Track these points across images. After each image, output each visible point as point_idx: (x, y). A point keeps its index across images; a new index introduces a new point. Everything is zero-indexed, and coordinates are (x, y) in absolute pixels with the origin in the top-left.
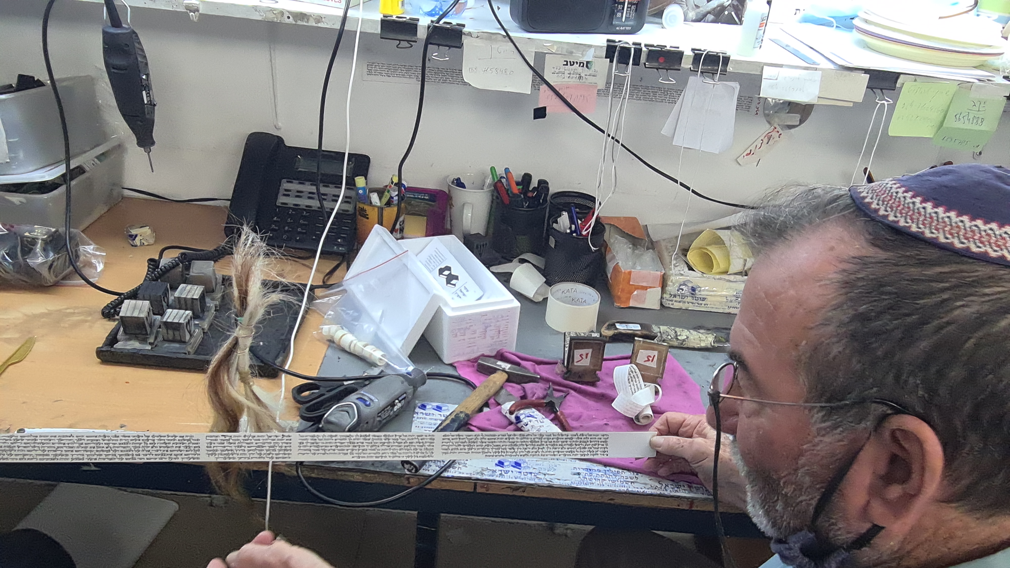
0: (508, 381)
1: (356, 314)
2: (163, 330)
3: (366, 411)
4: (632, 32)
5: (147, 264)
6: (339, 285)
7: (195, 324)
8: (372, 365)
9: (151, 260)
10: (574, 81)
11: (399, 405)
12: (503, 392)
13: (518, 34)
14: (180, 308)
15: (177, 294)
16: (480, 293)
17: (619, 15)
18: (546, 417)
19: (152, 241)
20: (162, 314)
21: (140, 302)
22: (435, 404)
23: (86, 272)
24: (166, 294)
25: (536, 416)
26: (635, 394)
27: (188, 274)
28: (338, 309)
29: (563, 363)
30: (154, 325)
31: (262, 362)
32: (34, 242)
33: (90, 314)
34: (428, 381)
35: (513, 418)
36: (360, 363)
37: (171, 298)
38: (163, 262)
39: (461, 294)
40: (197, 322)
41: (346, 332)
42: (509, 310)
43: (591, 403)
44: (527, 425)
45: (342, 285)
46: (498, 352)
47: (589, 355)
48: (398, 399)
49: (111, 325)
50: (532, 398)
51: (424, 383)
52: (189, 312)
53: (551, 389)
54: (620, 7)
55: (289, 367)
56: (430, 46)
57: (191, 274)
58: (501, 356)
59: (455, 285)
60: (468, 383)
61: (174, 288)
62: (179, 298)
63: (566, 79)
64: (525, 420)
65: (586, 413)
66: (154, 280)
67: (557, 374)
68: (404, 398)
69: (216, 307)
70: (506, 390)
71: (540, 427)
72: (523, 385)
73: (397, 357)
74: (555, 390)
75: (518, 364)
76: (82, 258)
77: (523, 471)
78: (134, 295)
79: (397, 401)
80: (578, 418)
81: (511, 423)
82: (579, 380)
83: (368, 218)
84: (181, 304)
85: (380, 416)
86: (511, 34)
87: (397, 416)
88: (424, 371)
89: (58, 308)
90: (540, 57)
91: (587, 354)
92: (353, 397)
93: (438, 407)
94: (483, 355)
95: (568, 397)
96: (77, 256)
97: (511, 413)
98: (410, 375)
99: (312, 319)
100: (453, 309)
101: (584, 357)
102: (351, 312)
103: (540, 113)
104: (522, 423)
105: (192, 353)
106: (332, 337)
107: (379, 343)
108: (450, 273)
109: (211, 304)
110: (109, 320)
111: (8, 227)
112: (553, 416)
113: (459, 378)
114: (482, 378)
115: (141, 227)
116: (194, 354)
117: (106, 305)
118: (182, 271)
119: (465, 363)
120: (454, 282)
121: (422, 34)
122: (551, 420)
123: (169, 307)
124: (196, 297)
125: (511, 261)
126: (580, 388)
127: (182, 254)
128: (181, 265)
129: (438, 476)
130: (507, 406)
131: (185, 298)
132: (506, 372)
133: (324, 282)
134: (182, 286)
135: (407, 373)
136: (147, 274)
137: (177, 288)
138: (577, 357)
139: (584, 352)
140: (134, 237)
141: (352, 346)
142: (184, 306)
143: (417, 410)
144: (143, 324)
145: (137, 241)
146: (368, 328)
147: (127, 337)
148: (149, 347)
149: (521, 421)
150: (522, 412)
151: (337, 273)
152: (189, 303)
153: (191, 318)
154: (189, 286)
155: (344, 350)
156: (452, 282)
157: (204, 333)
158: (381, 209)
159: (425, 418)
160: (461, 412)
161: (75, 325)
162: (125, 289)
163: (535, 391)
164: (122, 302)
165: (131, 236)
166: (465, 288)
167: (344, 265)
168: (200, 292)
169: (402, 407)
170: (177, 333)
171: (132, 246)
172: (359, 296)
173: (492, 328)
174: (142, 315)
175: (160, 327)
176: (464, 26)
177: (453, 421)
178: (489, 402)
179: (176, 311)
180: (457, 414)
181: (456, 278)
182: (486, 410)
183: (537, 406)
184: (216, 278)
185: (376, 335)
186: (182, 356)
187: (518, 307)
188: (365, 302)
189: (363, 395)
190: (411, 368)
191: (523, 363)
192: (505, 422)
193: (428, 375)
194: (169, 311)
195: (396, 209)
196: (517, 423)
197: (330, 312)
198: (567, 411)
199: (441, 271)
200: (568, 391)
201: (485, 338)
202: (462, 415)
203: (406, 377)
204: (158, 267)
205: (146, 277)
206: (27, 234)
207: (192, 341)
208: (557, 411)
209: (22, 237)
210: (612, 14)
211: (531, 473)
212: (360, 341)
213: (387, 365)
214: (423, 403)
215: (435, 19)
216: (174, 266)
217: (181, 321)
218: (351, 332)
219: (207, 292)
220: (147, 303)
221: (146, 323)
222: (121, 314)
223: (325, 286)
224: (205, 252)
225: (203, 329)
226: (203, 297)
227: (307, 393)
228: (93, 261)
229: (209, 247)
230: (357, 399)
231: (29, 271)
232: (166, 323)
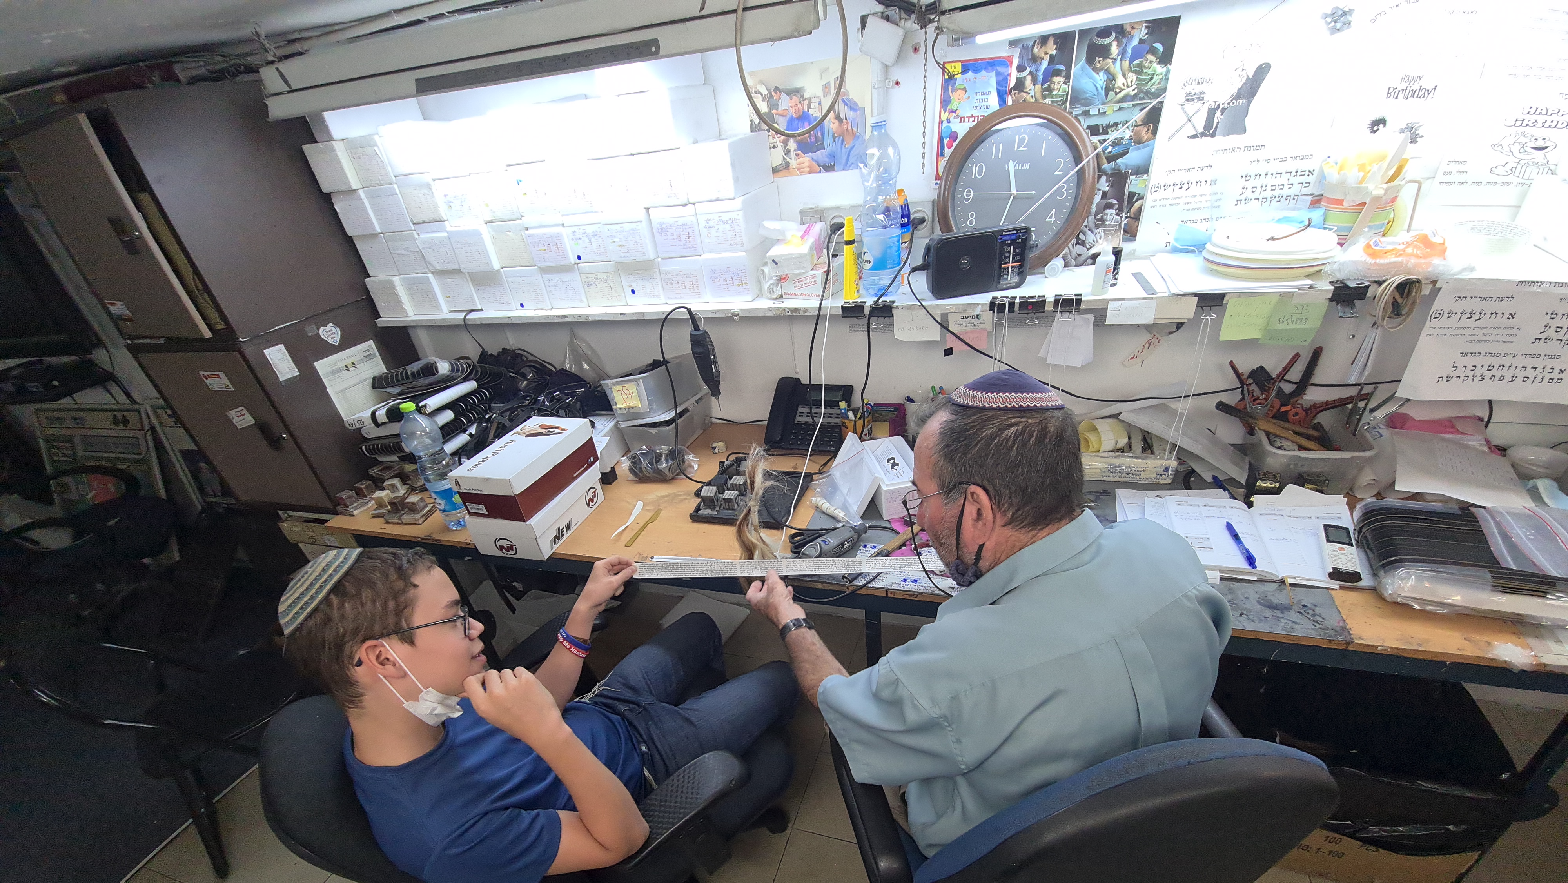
1: (833, 491)
2: (723, 502)
3: (825, 547)
4: (1018, 286)
5: (719, 465)
6: (827, 472)
7: (741, 499)
8: (838, 521)
9: (721, 462)
10: (970, 328)
11: (847, 545)
13: (931, 302)
14: (733, 490)
15: (731, 482)
17: (1005, 277)
19: (724, 450)
20: (723, 494)
21: (711, 487)
23: (687, 471)
24: (726, 482)
27: (739, 470)
28: (823, 487)
30: (719, 500)
31: (774, 519)
32: (661, 455)
33: (687, 495)
34: (868, 531)
36: (831, 520)
37: (729, 485)
38: (727, 463)
39: (899, 475)
40: (741, 497)
41: (827, 502)
45: (830, 472)
48: (847, 541)
49: (698, 500)
51: (866, 532)
52: (736, 491)
54: (1005, 271)
55: (789, 523)
56: (872, 318)
60: (896, 531)
62: (732, 484)
63: (965, 328)
64: (924, 554)
66: (721, 475)
68: (851, 541)
77: (917, 584)
78: (709, 484)
83: (846, 427)
84: (733, 488)
85: (833, 550)
86: (923, 303)
87: (847, 551)
88: (869, 525)
89: (673, 492)
90: (945, 316)
92: (819, 540)
93: (874, 545)
96: (684, 462)
98: (859, 527)
100: (887, 485)
102: (830, 489)
103: (948, 352)
106: (817, 506)
107: (842, 507)
108: (894, 462)
110: (697, 497)
113: (890, 529)
114: (905, 528)
117: (695, 489)
118: (736, 469)
119: (896, 520)
120: (896, 467)
121: (867, 311)
123: (727, 490)
124: (742, 483)
128: (736, 465)
131: (735, 484)
133: (819, 470)
134: (734, 477)
135: (857, 526)
136: (718, 470)
137: (732, 479)
141: (828, 509)
143: (861, 548)
144: (713, 499)
145: (716, 451)
146: (838, 498)
147: (706, 507)
148: (716, 513)
151: (828, 464)
152: (738, 487)
153: (738, 495)
154: (738, 477)
155: (824, 513)
158: (854, 422)
160: (885, 549)
161: (682, 501)
162: (706, 480)
164: (702, 487)
165: (713, 448)
166: (903, 471)
167: (833, 460)
168: (744, 480)
169: (849, 546)
170: (731, 504)
171: (713, 454)
172: (838, 479)
174: (712, 495)
176: (894, 302)
178: (905, 543)
179: (730, 492)
180: (882, 550)
181: (898, 465)
182: (903, 548)
186: (733, 516)
188: (840, 482)
189: (826, 538)
190: (858, 523)
193: (870, 527)
194: (727, 492)
197: (818, 490)
199: (888, 461)
202: (888, 549)
203: (854, 528)
204: (724, 467)
205: (717, 473)
206: (658, 451)
207: (739, 508)
209: (656, 453)
210: (1000, 277)
211: (922, 586)
212: (832, 506)
213: (847, 521)
214: (865, 544)
215: (876, 299)
216: (731, 465)
217: (734, 498)
218: (829, 501)
220: (715, 487)
221: (715, 499)
222: (702, 495)
223: (820, 473)
225: (745, 501)
226: (745, 482)
227: (796, 538)
228: (693, 465)
230: (823, 540)
231: (659, 472)
232: (724, 499)
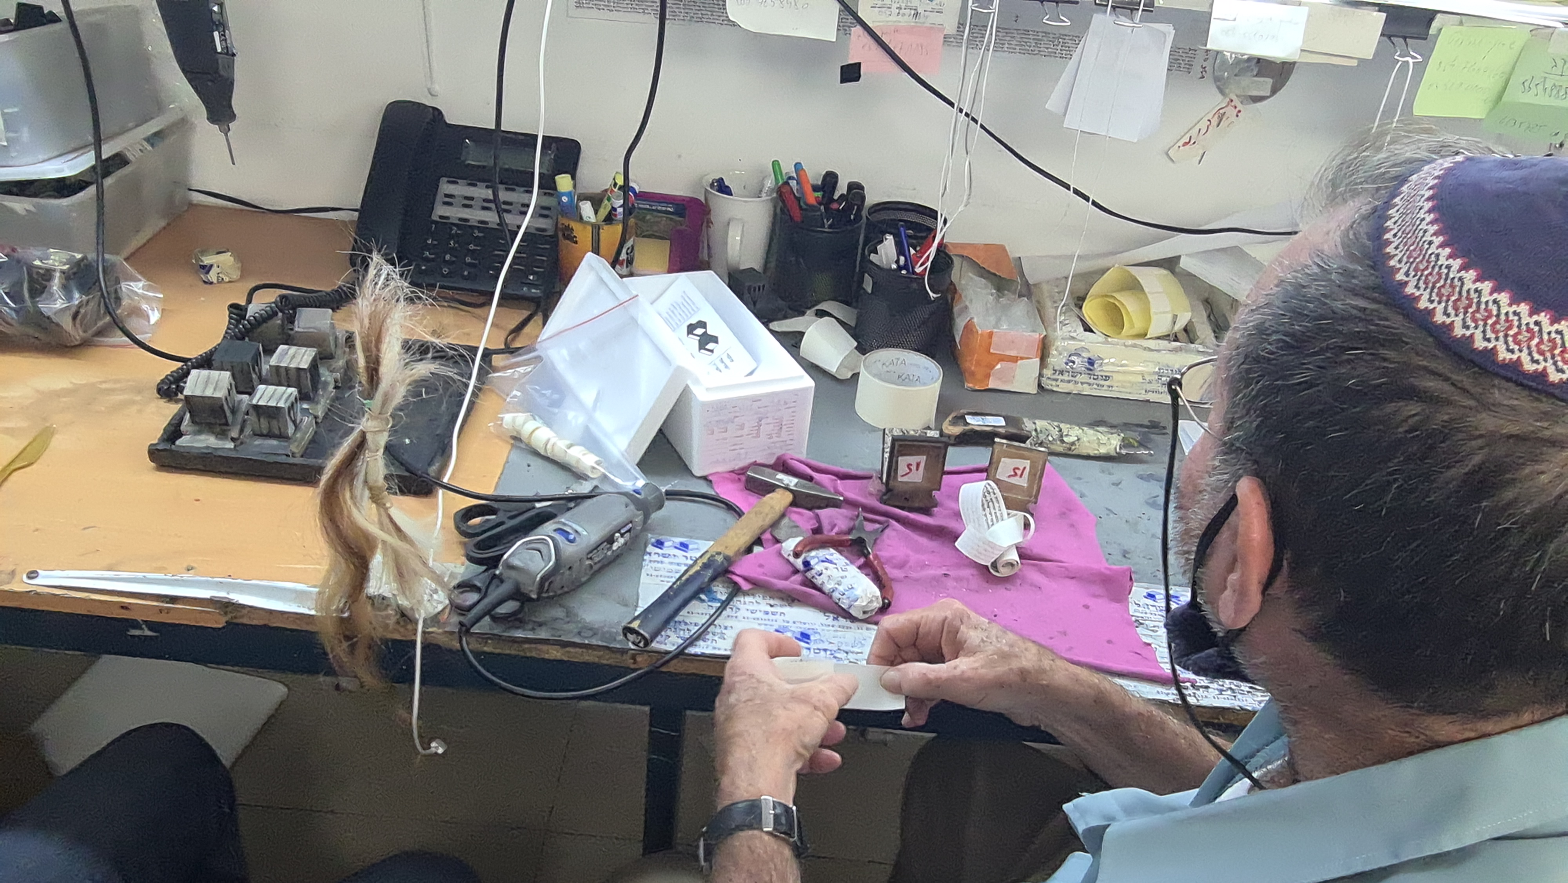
0: (794, 504)
1: (556, 396)
2: (252, 418)
3: (569, 549)
5: (228, 313)
6: (531, 349)
7: (302, 409)
8: (580, 476)
9: (233, 306)
10: (906, 20)
11: (622, 541)
12: (785, 521)
14: (280, 384)
15: (274, 361)
16: (753, 365)
18: (852, 562)
19: (236, 275)
20: (251, 393)
21: (215, 374)
22: (678, 540)
23: (133, 325)
24: (256, 360)
25: (835, 561)
26: (992, 529)
27: (292, 329)
28: (527, 386)
29: (881, 478)
30: (238, 408)
31: (408, 470)
32: (48, 274)
33: (139, 391)
34: (667, 503)
35: (799, 563)
36: (562, 475)
37: (265, 368)
38: (253, 310)
39: (721, 366)
40: (305, 406)
41: (539, 425)
42: (796, 393)
43: (923, 541)
44: (820, 574)
45: (534, 350)
46: (778, 459)
47: (922, 465)
48: (619, 531)
49: (172, 409)
50: (830, 533)
51: (661, 507)
52: (293, 391)
53: (861, 518)
55: (449, 479)
57: (296, 329)
58: (783, 466)
59: (712, 351)
60: (730, 507)
61: (270, 352)
62: (278, 368)
63: (894, 18)
64: (818, 568)
65: (914, 557)
66: (238, 339)
67: (871, 494)
68: (629, 531)
69: (336, 381)
70: (790, 519)
71: (842, 578)
72: (817, 511)
73: (619, 466)
74: (866, 519)
75: (811, 479)
76: (125, 302)
77: (813, 646)
78: (206, 362)
79: (617, 535)
80: (901, 566)
81: (796, 571)
82: (906, 504)
83: (576, 242)
84: (281, 377)
85: (591, 558)
87: (618, 556)
88: (661, 488)
89: (92, 380)
91: (918, 465)
92: (549, 527)
93: (682, 544)
94: (755, 464)
95: (887, 531)
96: (118, 299)
97: (797, 555)
98: (639, 493)
99: (487, 403)
100: (709, 390)
101: (914, 468)
102: (548, 392)
103: (852, 74)
104: (813, 572)
105: (298, 455)
106: (519, 432)
107: (591, 442)
108: (705, 333)
109: (327, 376)
110: (169, 401)
111: (7, 250)
112: (862, 560)
113: (716, 499)
114: (753, 498)
115: (218, 253)
116: (302, 456)
117: (163, 377)
118: (282, 325)
119: (727, 475)
120: (710, 346)
122: (860, 568)
123: (262, 381)
124: (304, 365)
125: (803, 314)
126: (907, 517)
127: (282, 297)
128: (280, 314)
129: (680, 653)
130: (790, 545)
131: (287, 369)
132: (791, 491)
133: (506, 344)
134: (282, 347)
135: (634, 491)
136: (228, 328)
137: (274, 352)
138: (902, 469)
139: (913, 460)
140: (207, 269)
141: (549, 447)
142: (284, 381)
143: (650, 549)
144: (222, 407)
145: (212, 276)
146: (574, 418)
147: (197, 428)
148: (231, 445)
149: (812, 569)
150: (813, 553)
151: (527, 329)
152: (293, 376)
153: (296, 399)
154: (293, 349)
155: (536, 453)
156: (708, 347)
157: (316, 423)
158: (596, 228)
159: (662, 562)
160: (719, 553)
161: (115, 408)
162: (193, 353)
163: (836, 521)
164: (187, 374)
165: (203, 267)
166: (729, 356)
167: (538, 318)
168: (311, 358)
169: (626, 544)
170: (274, 423)
171: (205, 282)
172: (561, 367)
173: (769, 421)
174: (221, 394)
175: (247, 414)
177: (705, 566)
178: (763, 537)
179: (274, 387)
180: (712, 556)
181: (715, 340)
182: (757, 549)
183: (837, 545)
184: (336, 338)
185: (587, 430)
186: (283, 459)
187: (811, 387)
188: (570, 378)
189: (565, 524)
190: (641, 483)
191: (816, 475)
192: (788, 569)
193: (668, 493)
194: (262, 387)
195: (620, 228)
196: (806, 572)
197: (515, 392)
198: (884, 554)
199: (691, 329)
200: (887, 521)
201: (758, 436)
202: (719, 559)
203: (632, 497)
204: (244, 318)
205: (226, 333)
206: (37, 263)
207: (298, 435)
208: (869, 553)
209: (30, 267)
211: (825, 650)
212: (561, 438)
213: (605, 477)
214: (660, 538)
216: (270, 315)
217: (281, 404)
218: (549, 424)
219: (321, 359)
220: (228, 373)
221: (226, 407)
222: (187, 392)
223: (509, 350)
224: (320, 294)
225: (316, 417)
226: (314, 366)
227: (477, 520)
228: (145, 306)
229: (326, 287)
230: (555, 530)
231: (43, 323)
232: (256, 407)
